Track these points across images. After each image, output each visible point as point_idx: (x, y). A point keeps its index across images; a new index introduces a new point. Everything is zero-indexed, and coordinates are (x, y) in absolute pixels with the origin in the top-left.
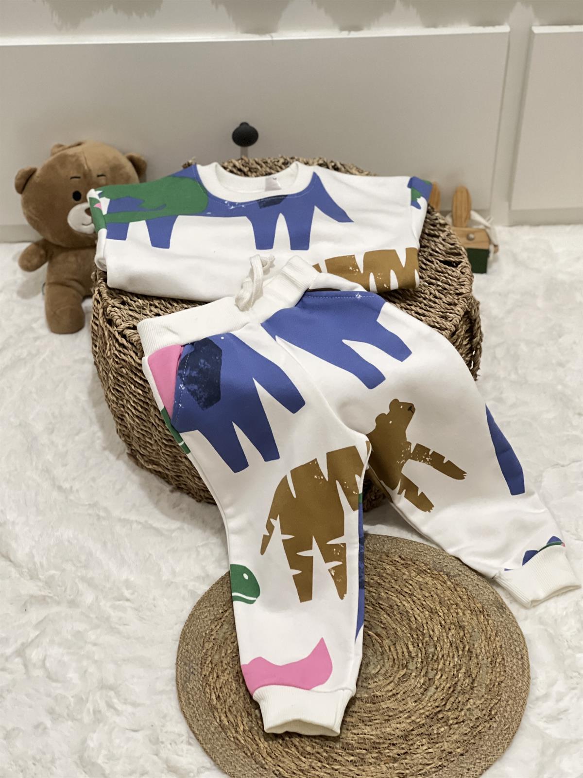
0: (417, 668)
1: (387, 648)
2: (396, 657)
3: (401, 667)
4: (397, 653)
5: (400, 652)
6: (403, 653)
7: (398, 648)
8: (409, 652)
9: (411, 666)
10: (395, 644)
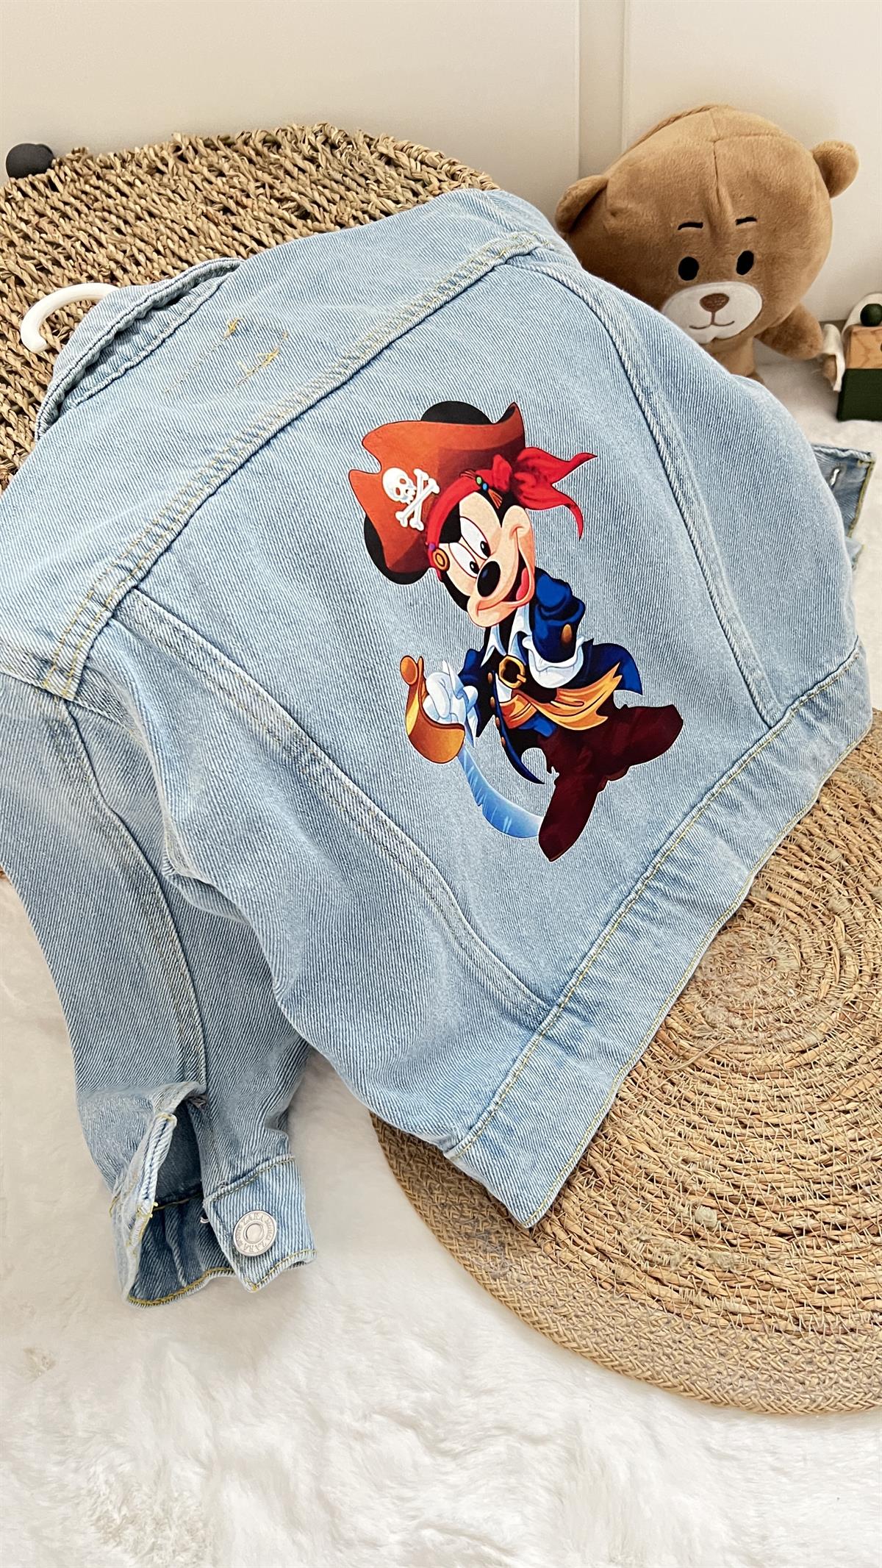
0: (850, 900)
1: (769, 906)
2: (798, 909)
3: (825, 919)
4: (793, 901)
5: (791, 894)
6: (800, 893)
7: (783, 890)
8: (808, 884)
9: (840, 904)
10: (770, 889)
